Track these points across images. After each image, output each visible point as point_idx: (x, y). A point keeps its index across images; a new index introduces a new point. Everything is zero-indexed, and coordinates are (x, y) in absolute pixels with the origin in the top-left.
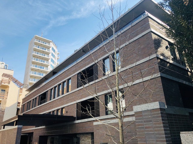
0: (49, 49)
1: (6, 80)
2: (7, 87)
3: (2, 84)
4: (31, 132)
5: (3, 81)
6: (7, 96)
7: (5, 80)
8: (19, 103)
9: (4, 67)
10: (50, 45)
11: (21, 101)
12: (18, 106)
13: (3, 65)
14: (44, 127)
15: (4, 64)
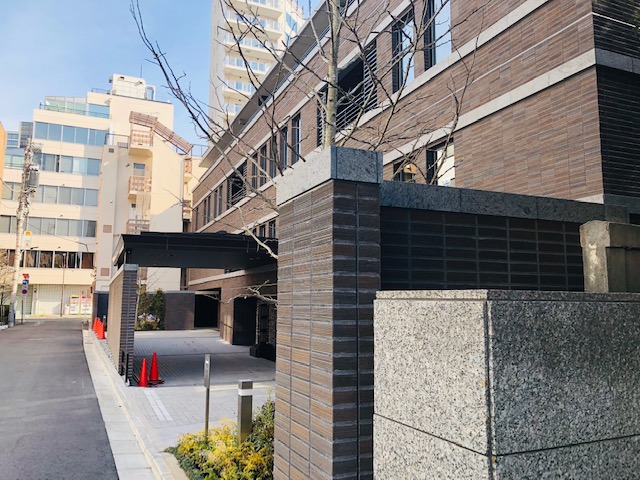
0: (276, 20)
1: (141, 134)
2: (146, 154)
3: (132, 146)
4: (217, 286)
5: (133, 138)
6: (150, 182)
7: (137, 133)
8: (185, 203)
9: (145, 95)
10: (276, 6)
11: (189, 197)
12: (183, 211)
13: (142, 88)
14: (241, 273)
15: (145, 85)
